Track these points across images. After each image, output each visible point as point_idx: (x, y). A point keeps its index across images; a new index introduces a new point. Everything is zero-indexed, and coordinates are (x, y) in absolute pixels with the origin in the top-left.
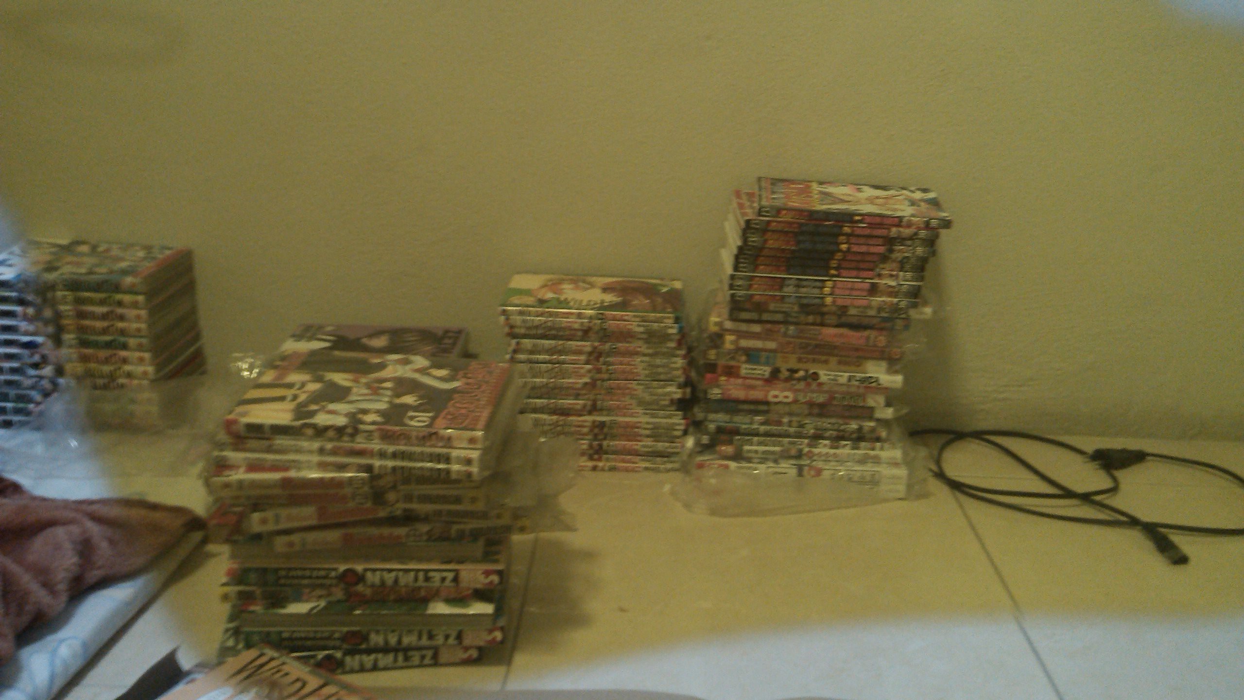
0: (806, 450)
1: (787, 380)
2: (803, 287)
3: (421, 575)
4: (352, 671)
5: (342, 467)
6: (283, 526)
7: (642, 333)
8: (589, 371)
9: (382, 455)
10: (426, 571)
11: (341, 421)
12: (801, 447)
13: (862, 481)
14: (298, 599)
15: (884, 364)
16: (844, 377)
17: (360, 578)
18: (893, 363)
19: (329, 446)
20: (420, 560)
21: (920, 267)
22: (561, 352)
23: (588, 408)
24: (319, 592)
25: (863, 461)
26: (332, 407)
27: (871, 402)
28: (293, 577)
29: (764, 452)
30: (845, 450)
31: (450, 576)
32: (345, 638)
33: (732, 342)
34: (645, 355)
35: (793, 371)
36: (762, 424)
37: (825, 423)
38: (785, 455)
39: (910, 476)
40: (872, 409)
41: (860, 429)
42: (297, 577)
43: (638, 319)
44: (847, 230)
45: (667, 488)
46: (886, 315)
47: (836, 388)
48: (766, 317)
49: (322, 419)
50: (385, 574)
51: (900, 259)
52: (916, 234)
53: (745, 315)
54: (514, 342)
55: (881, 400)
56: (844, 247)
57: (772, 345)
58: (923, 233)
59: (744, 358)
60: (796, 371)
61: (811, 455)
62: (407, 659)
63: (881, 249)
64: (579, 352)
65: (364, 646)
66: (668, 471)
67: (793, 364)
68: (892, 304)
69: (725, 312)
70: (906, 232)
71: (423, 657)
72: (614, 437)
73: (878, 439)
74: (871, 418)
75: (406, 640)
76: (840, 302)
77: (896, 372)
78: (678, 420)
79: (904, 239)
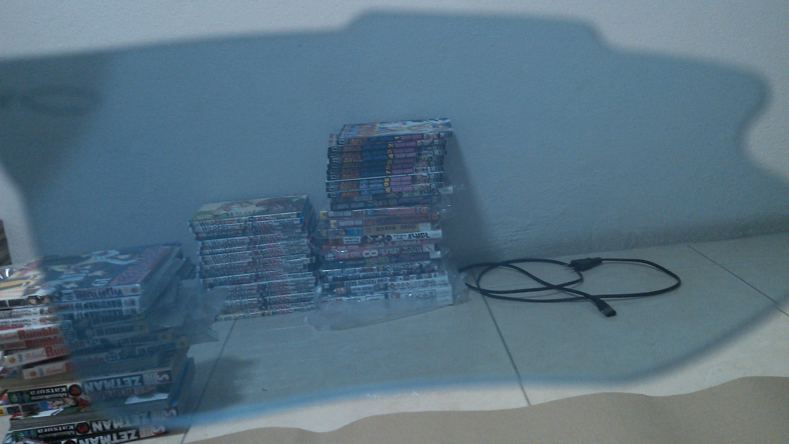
0: (389, 283)
1: (372, 243)
2: (372, 184)
3: (119, 381)
5: (54, 320)
6: (26, 362)
7: (278, 226)
8: (250, 254)
9: (79, 307)
10: (121, 378)
11: (52, 291)
12: (385, 282)
13: (425, 297)
14: (44, 408)
15: (429, 225)
16: (406, 236)
17: (81, 390)
18: (435, 223)
20: (117, 372)
21: (440, 162)
22: (231, 245)
23: (254, 277)
24: (58, 402)
25: (426, 284)
26: (48, 284)
27: (426, 249)
28: (40, 395)
29: (364, 289)
30: (413, 280)
31: (137, 379)
32: (76, 429)
33: (335, 224)
34: (283, 240)
36: (361, 272)
37: (399, 266)
38: (377, 289)
39: (454, 289)
40: (428, 253)
41: (421, 266)
42: (43, 394)
43: (275, 218)
44: (390, 145)
45: (306, 319)
46: (426, 195)
47: (404, 243)
48: (353, 206)
49: (40, 293)
50: (96, 384)
51: (426, 159)
52: (433, 142)
53: (340, 207)
54: (200, 243)
55: (432, 247)
56: (391, 156)
57: (359, 222)
58: (436, 141)
59: (344, 233)
60: (377, 237)
61: (393, 286)
62: (119, 437)
63: (414, 154)
64: (242, 243)
65: (90, 432)
66: (309, 310)
68: (427, 187)
69: (329, 206)
70: (426, 142)
71: (129, 435)
72: (272, 293)
73: (433, 271)
74: (428, 259)
75: (116, 426)
76: (394, 190)
77: (438, 228)
78: (310, 277)
79: (426, 146)
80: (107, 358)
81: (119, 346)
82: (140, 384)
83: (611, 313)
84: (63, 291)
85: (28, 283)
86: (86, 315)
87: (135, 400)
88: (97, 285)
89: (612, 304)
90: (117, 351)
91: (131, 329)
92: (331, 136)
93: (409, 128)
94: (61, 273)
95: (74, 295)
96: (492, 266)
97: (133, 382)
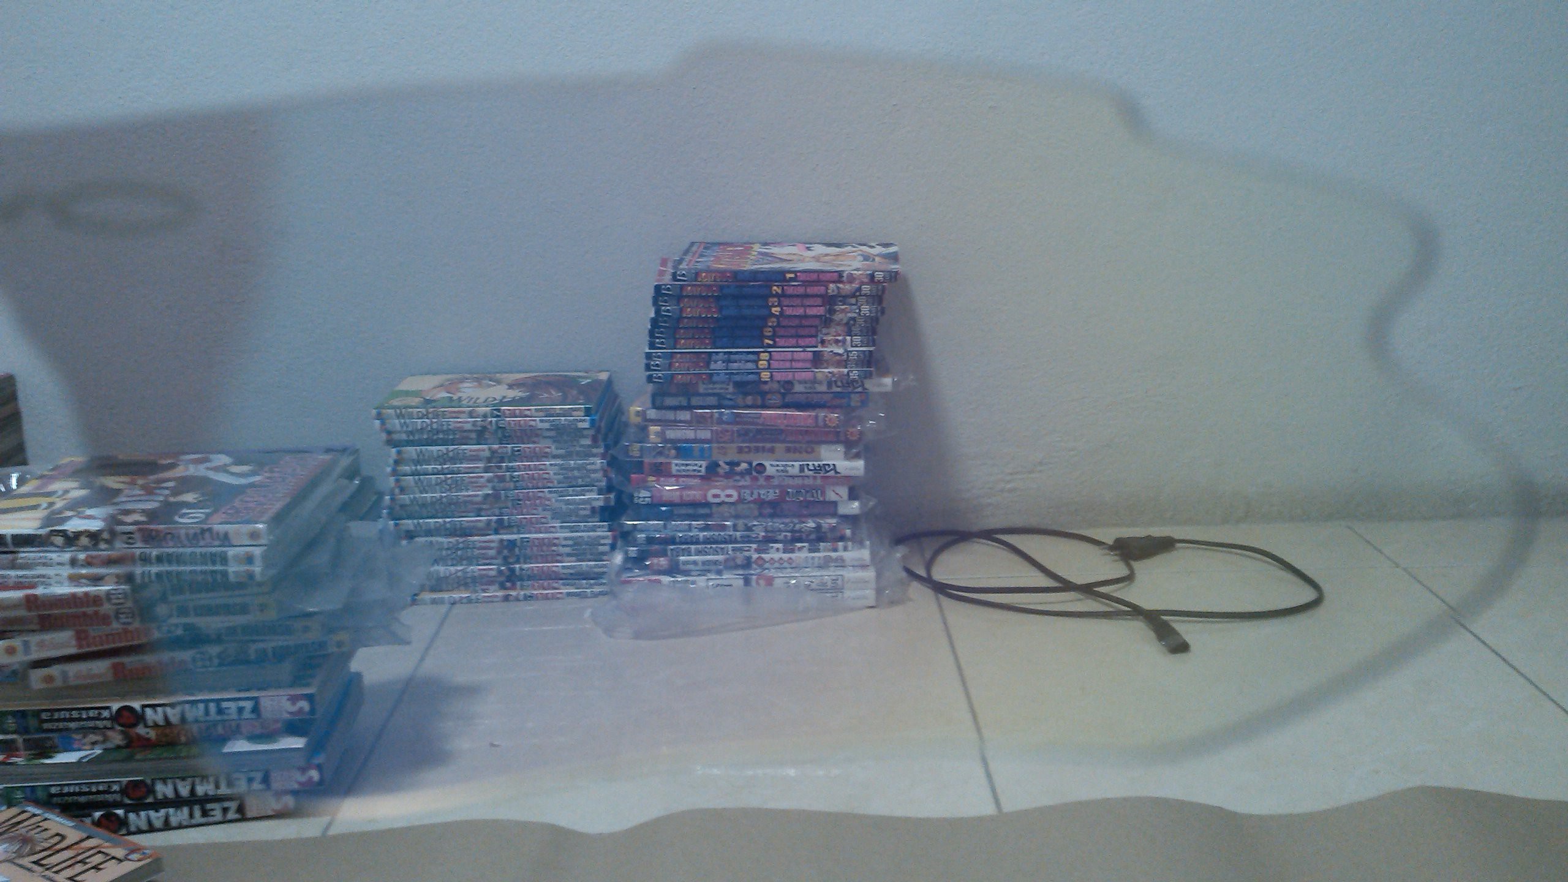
0: (755, 556)
1: (728, 475)
2: (735, 362)
3: (212, 707)
4: (140, 832)
5: (97, 580)
6: (35, 655)
7: (547, 430)
8: (489, 480)
10: (218, 701)
11: (95, 526)
12: (747, 554)
13: (822, 589)
14: (68, 749)
15: (840, 448)
16: (794, 467)
17: (138, 718)
18: (852, 446)
19: (82, 556)
20: (212, 689)
21: (872, 329)
22: (453, 460)
23: (493, 525)
24: (93, 737)
25: (824, 565)
26: (89, 512)
27: (831, 496)
28: (59, 720)
29: (704, 563)
30: (802, 554)
31: (248, 705)
32: (124, 791)
33: (657, 434)
34: (555, 457)
35: (733, 464)
36: (702, 529)
37: (778, 523)
38: (731, 565)
39: (879, 576)
40: (835, 504)
41: (819, 527)
42: (65, 720)
43: (541, 414)
44: (776, 289)
45: (587, 613)
46: (839, 390)
47: (790, 482)
48: (695, 401)
49: (74, 525)
50: (168, 710)
51: (845, 321)
52: (859, 289)
53: (670, 401)
54: (394, 450)
55: (844, 492)
56: (776, 310)
57: (705, 434)
58: (866, 289)
59: (673, 452)
60: (738, 464)
61: (760, 562)
62: (205, 813)
63: (821, 311)
64: (475, 458)
65: (150, 800)
66: (596, 595)
67: (733, 456)
68: (841, 375)
69: (647, 399)
70: (847, 288)
71: (225, 810)
72: (527, 559)
73: (842, 538)
74: (834, 515)
75: (200, 790)
76: (778, 376)
77: (857, 456)
78: (602, 533)
79: (845, 297)
80: (194, 660)
81: (218, 639)
82: (253, 716)
83: (1181, 647)
84: (119, 528)
85: (51, 504)
86: (159, 575)
87: (241, 746)
88: (181, 520)
89: (1185, 629)
90: (214, 650)
91: (244, 609)
92: (664, 262)
93: (817, 259)
94: (118, 492)
95: (137, 536)
96: (959, 537)
97: (241, 710)
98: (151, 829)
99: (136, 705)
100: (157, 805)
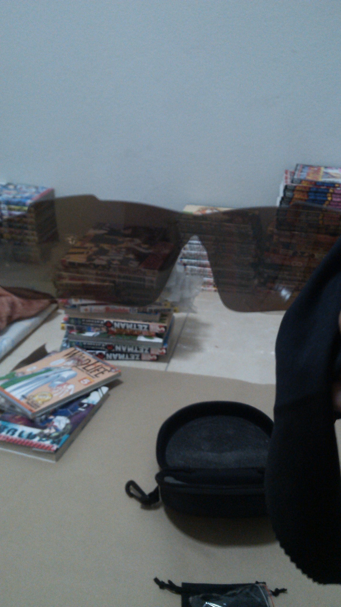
1: (300, 257)
2: (310, 216)
3: (135, 326)
4: (109, 359)
6: (83, 302)
7: (237, 233)
9: (119, 277)
10: (137, 324)
11: (104, 263)
14: (89, 331)
17: (112, 325)
19: (99, 272)
20: (135, 320)
24: (97, 329)
26: (101, 257)
28: (87, 322)
31: (146, 327)
32: (106, 347)
33: (277, 239)
34: (238, 243)
35: (303, 253)
36: (288, 275)
42: (89, 323)
44: (331, 191)
49: (97, 262)
50: (121, 324)
53: (283, 227)
57: (294, 241)
59: (281, 246)
62: (129, 357)
65: (113, 351)
67: (303, 250)
71: (136, 357)
75: (129, 350)
76: (325, 223)
82: (147, 330)
84: (111, 265)
85: (88, 252)
86: (123, 283)
87: (142, 339)
88: (131, 265)
94: (108, 251)
95: (117, 269)
97: (143, 328)
98: (113, 359)
99: (112, 321)
100: (115, 352)
